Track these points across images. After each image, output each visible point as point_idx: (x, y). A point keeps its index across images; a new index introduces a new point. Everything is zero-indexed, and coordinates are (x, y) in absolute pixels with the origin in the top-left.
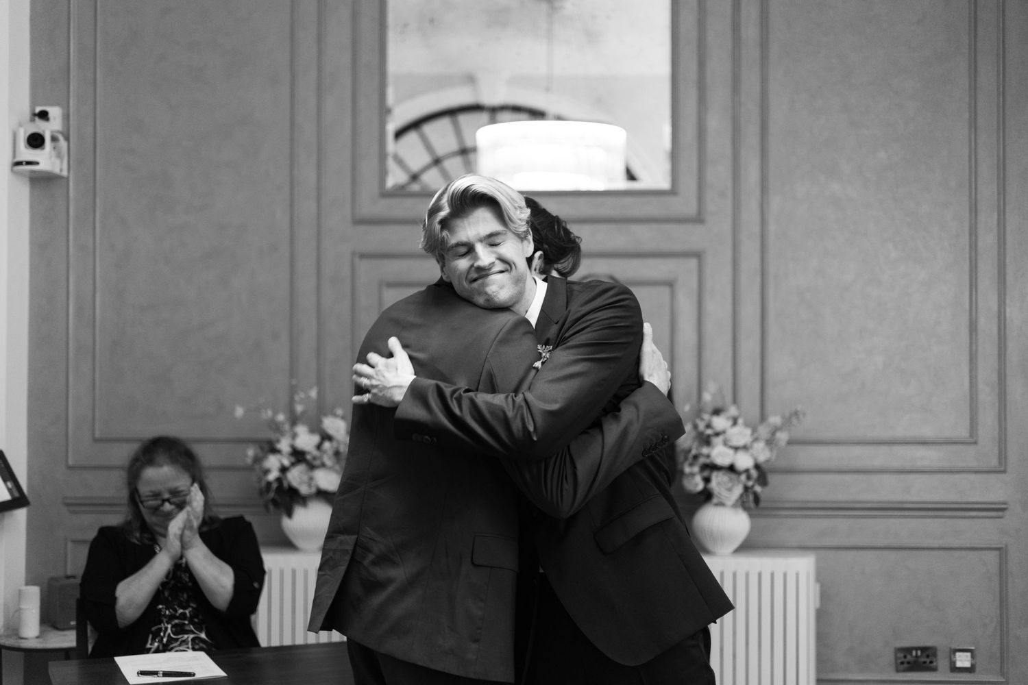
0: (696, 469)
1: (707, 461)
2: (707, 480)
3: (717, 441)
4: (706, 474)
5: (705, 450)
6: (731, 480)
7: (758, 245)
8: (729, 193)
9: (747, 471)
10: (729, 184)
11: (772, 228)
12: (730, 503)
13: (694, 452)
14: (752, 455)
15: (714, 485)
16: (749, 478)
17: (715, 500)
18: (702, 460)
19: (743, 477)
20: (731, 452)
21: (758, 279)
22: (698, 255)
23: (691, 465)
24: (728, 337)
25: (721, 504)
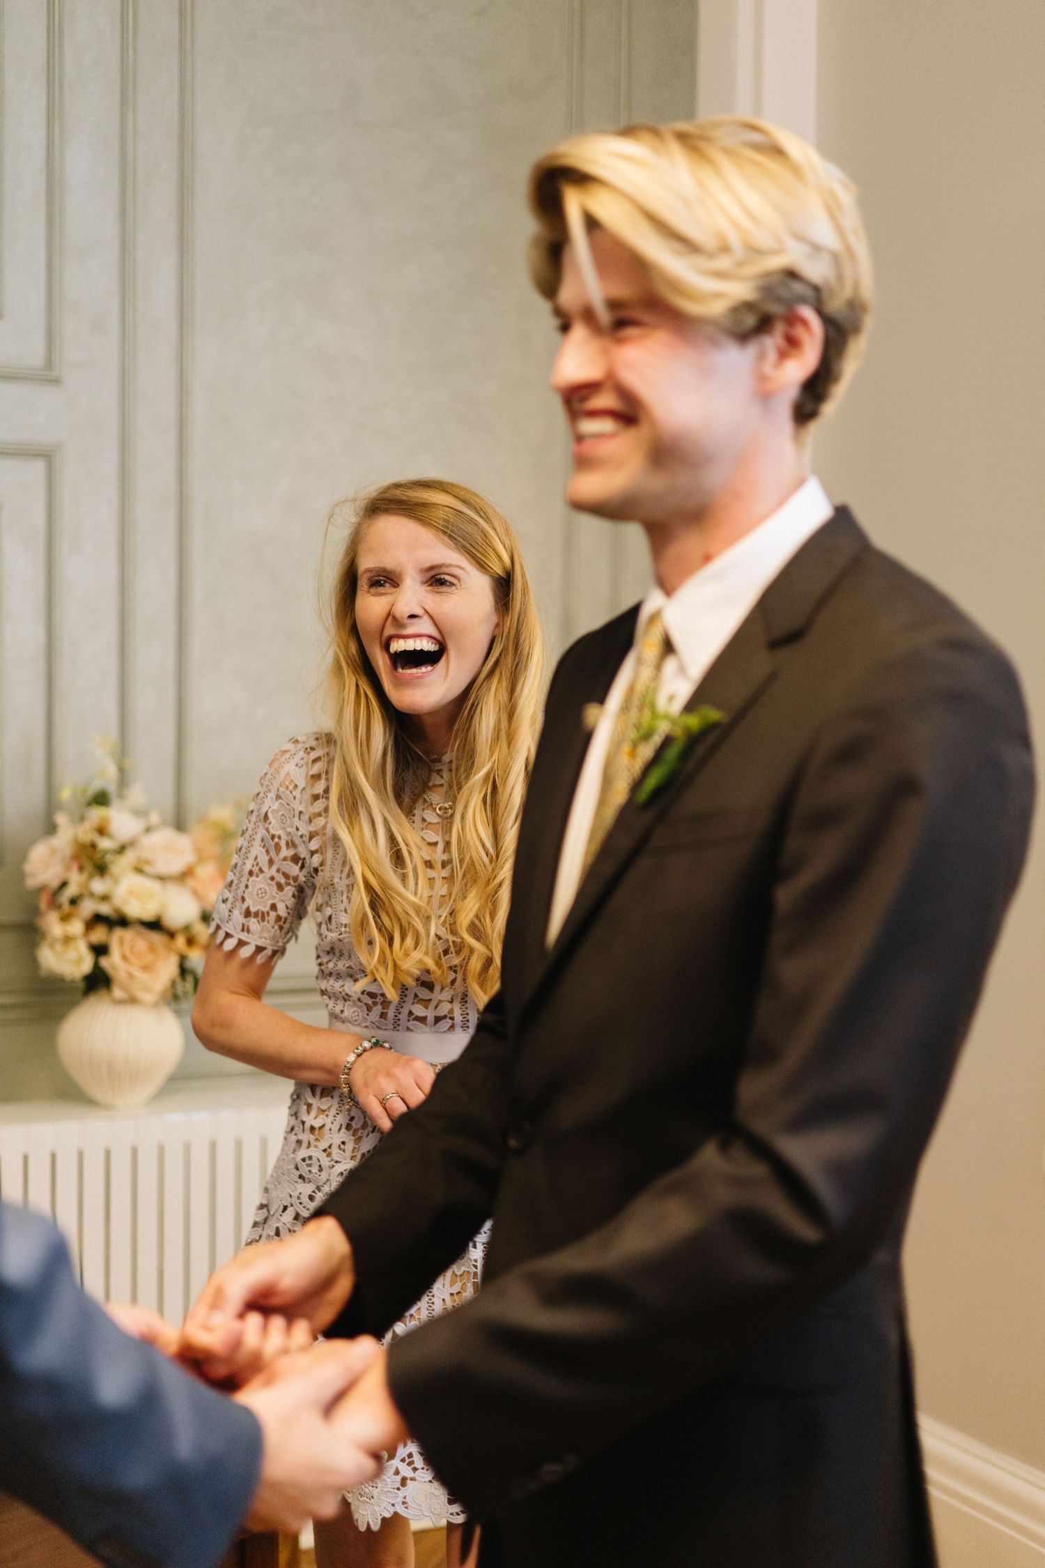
0: (76, 927)
1: (105, 909)
2: (100, 950)
3: (121, 865)
4: (99, 935)
5: (98, 886)
6: (152, 949)
7: (171, 439)
8: (114, 325)
9: (187, 929)
10: (114, 304)
11: (200, 406)
12: (149, 998)
13: (71, 891)
14: (196, 894)
15: (114, 962)
16: (190, 942)
17: (117, 993)
18: (88, 907)
19: (180, 941)
20: (155, 886)
21: (172, 515)
22: (47, 456)
23: (65, 918)
24: (109, 634)
25: (132, 1000)
